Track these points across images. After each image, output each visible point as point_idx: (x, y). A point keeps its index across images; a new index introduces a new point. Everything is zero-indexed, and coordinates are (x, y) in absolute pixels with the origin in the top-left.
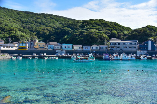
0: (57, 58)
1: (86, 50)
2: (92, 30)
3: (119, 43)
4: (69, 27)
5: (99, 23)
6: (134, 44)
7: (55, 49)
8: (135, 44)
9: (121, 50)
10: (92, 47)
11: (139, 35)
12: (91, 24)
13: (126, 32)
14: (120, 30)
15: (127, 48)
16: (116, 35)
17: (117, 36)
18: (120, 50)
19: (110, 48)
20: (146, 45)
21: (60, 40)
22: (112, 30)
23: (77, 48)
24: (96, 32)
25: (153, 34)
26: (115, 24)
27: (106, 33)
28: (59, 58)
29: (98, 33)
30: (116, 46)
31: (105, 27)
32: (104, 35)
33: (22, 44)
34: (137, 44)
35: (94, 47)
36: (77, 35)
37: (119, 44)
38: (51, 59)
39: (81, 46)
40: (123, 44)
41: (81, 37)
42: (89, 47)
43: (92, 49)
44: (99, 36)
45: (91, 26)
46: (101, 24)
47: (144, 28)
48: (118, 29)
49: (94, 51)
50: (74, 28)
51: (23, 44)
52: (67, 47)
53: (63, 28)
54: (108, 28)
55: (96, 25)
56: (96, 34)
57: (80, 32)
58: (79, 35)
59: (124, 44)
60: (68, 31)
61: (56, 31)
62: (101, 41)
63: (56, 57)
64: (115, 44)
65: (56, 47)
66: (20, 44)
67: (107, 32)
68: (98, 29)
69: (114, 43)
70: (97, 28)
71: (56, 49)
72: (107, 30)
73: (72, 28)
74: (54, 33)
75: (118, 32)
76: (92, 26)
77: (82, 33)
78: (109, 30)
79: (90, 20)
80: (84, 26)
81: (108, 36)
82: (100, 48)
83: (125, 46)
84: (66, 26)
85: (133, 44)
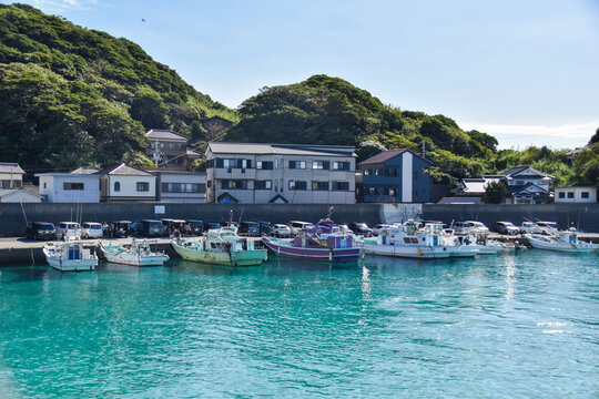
1: (76, 197)
3: (267, 159)
6: (339, 169)
8: (345, 167)
9: (279, 201)
15: (309, 186)
18: (272, 201)
19: (218, 186)
30: (249, 174)
31: (86, 57)
34: (353, 167)
35: (127, 182)
37: (267, 166)
39: (17, 173)
40: (286, 164)
42: (91, 182)
43: (113, 193)
44: (86, 108)
46: (60, 35)
48: (162, 78)
49: (161, 209)
54: (109, 68)
59: (293, 165)
64: (244, 164)
67: (113, 90)
69: (240, 161)
70: (44, 60)
72: (106, 75)
75: (166, 94)
76: (9, 45)
78: (119, 80)
82: (161, 187)
83: (296, 176)
85: (336, 166)
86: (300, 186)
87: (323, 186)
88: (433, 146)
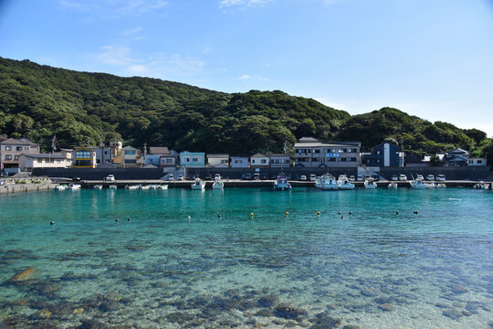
0: (165, 187)
1: (239, 165)
2: (254, 117)
3: (318, 149)
4: (199, 111)
5: (272, 100)
6: (352, 152)
7: (162, 163)
8: (354, 151)
9: (323, 166)
10: (252, 159)
11: (364, 131)
12: (252, 102)
13: (337, 123)
14: (323, 118)
15: (337, 160)
16: (313, 129)
17: (314, 132)
18: (319, 166)
19: (297, 160)
20: (378, 153)
21: (177, 143)
22: (302, 117)
23: (215, 161)
24: (264, 123)
25: (395, 128)
26: (312, 103)
27: (287, 124)
28: (171, 186)
29: (269, 123)
30: (309, 155)
31: (285, 109)
32: (284, 130)
33: (81, 153)
34: (358, 151)
35: (258, 160)
36: (217, 129)
37: (317, 151)
38: (150, 189)
39: (226, 157)
40: (326, 151)
41: (227, 135)
42: (245, 160)
43: (252, 164)
44: (270, 131)
45: (252, 108)
46: (277, 102)
47: (375, 112)
48: (318, 114)
49: (258, 170)
50: (211, 112)
51: (85, 153)
52: (191, 160)
53: (183, 113)
54: (293, 112)
55: (263, 106)
56: (262, 128)
57: (226, 122)
58: (222, 130)
59: (329, 151)
60: (197, 119)
61: (166, 120)
62: (276, 144)
63: (163, 184)
64: (307, 151)
65: (165, 159)
66: (78, 153)
67: (291, 122)
68: (270, 116)
69: (305, 150)
70: (265, 113)
71: (165, 163)
72: (291, 116)
73: (207, 114)
74: (162, 126)
75: (318, 121)
76: (255, 108)
77: (229, 124)
78: (296, 117)
79: (251, 91)
80: (235, 107)
81: (292, 131)
82: (272, 161)
83: (330, 155)
84: (191, 109)
85: (350, 151)
86: (333, 159)
87: (344, 160)
88: (425, 138)
